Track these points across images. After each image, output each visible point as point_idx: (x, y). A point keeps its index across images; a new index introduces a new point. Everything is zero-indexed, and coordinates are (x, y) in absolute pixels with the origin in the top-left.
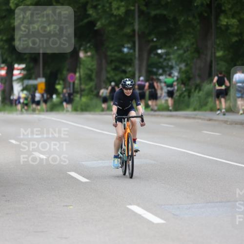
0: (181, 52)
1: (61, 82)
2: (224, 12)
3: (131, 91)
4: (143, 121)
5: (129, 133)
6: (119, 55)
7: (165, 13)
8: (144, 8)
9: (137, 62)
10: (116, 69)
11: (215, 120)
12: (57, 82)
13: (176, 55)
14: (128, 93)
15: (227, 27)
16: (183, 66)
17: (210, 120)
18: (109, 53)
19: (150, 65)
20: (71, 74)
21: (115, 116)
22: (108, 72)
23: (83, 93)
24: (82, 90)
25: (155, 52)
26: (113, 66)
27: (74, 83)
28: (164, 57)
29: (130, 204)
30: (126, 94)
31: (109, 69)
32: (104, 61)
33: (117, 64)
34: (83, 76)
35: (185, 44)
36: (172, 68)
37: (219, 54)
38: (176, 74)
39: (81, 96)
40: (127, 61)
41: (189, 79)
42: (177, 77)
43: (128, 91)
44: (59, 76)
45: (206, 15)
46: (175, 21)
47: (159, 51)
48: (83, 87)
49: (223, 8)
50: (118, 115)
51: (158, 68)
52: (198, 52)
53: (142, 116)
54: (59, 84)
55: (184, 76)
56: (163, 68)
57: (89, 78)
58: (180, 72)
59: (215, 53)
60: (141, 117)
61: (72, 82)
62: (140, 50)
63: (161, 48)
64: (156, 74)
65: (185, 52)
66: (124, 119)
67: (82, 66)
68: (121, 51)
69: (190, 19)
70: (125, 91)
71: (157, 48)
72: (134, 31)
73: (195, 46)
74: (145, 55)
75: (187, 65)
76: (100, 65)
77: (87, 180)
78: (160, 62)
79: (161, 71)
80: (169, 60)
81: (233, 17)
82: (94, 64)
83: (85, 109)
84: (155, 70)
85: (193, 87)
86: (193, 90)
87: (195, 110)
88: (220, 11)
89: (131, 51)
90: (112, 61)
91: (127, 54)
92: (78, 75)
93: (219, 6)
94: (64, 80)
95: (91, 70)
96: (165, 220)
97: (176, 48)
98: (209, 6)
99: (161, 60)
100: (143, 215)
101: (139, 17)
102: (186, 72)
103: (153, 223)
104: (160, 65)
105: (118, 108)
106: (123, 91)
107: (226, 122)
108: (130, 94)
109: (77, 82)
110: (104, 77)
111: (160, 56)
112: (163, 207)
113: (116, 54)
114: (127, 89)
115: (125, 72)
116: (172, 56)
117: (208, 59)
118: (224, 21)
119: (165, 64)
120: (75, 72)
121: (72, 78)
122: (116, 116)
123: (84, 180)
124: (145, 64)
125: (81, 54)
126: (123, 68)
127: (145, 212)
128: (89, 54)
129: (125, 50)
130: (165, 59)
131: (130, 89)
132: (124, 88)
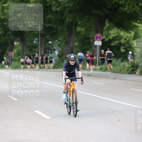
0: (59, 43)
1: (6, 56)
3: (74, 62)
5: (73, 88)
6: (31, 44)
7: (52, 25)
9: (39, 47)
10: (30, 50)
12: (4, 56)
14: (72, 63)
15: (80, 32)
18: (27, 43)
19: (45, 49)
20: (10, 52)
22: (27, 51)
24: (15, 60)
25: (48, 43)
27: (12, 56)
29: (36, 110)
30: (71, 64)
31: (27, 50)
32: (25, 47)
33: (31, 48)
34: (16, 53)
35: (61, 39)
36: (55, 50)
37: (76, 44)
38: (57, 53)
39: (15, 62)
40: (35, 46)
41: (63, 55)
42: (58, 54)
43: (72, 62)
44: (5, 53)
45: (70, 26)
46: (57, 29)
47: (50, 42)
48: (15, 58)
49: (78, 23)
51: (49, 50)
52: (67, 43)
53: (82, 78)
54: (5, 57)
55: (60, 53)
57: (18, 54)
58: (59, 52)
59: (74, 43)
61: (11, 56)
62: (41, 42)
64: (48, 52)
65: (61, 43)
68: (32, 42)
69: (63, 28)
70: (70, 62)
73: (65, 40)
74: (43, 44)
75: (61, 49)
76: (23, 48)
77: (17, 100)
78: (50, 47)
79: (50, 51)
81: (82, 27)
82: (20, 48)
83: (17, 68)
84: (47, 51)
85: (64, 58)
88: (76, 25)
89: (37, 42)
90: (29, 47)
92: (13, 53)
93: (76, 23)
94: (7, 55)
95: (19, 51)
96: (51, 117)
97: (56, 41)
98: (72, 23)
99: (50, 46)
102: (61, 52)
105: (66, 72)
109: (13, 56)
110: (25, 54)
111: (50, 44)
114: (72, 61)
115: (34, 51)
116: (55, 45)
117: (71, 46)
118: (79, 29)
119: (52, 48)
120: (12, 52)
121: (11, 54)
123: (15, 99)
124: (43, 48)
125: (15, 43)
126: (34, 50)
127: (42, 114)
128: (18, 43)
129: (35, 42)
130: (52, 46)
131: (73, 61)
132: (70, 60)
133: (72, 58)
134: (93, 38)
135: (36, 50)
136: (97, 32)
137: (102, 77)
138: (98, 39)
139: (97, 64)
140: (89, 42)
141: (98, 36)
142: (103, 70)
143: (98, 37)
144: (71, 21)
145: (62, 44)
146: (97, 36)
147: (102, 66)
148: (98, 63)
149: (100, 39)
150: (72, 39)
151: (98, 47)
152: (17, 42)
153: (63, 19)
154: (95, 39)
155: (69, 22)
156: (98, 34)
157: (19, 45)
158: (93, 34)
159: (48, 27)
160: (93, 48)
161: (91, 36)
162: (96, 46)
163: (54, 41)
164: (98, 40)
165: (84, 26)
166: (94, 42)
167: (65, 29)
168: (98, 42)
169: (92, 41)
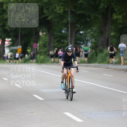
0: (92, 33)
1: (30, 48)
2: (115, 12)
3: (71, 53)
4: (77, 69)
5: (70, 76)
6: (60, 34)
7: (84, 12)
8: (73, 10)
9: (69, 38)
10: (58, 41)
11: (110, 68)
12: (28, 48)
13: (90, 35)
15: (117, 19)
16: (93, 40)
17: (107, 68)
18: (55, 33)
19: (76, 40)
20: (35, 44)
22: (54, 43)
23: (41, 54)
24: (41, 52)
25: (79, 33)
27: (36, 49)
28: (84, 35)
29: (65, 112)
30: (69, 55)
31: (55, 41)
32: (52, 37)
34: (41, 45)
35: (95, 28)
36: (88, 41)
37: (112, 34)
38: (89, 44)
39: (40, 55)
41: (97, 47)
42: (90, 46)
44: (29, 45)
46: (89, 17)
47: (81, 32)
48: (41, 50)
49: (114, 10)
50: (64, 66)
51: (80, 41)
52: (101, 33)
53: (77, 67)
54: (29, 49)
55: (94, 45)
56: (83, 41)
57: (45, 46)
58: (92, 43)
59: (110, 33)
61: (35, 48)
62: (71, 31)
63: (82, 31)
64: (79, 44)
65: (94, 33)
66: (67, 68)
67: (41, 40)
68: (61, 32)
69: (97, 15)
70: (68, 53)
71: (80, 31)
72: (68, 21)
73: (100, 30)
74: (74, 35)
75: (95, 39)
76: (50, 39)
77: (43, 99)
79: (82, 43)
80: (86, 36)
81: (120, 15)
83: (42, 62)
84: (79, 42)
86: (98, 52)
87: (99, 63)
88: (113, 11)
89: (67, 32)
90: (56, 37)
91: (64, 34)
94: (32, 47)
95: (45, 42)
96: (83, 120)
97: (89, 30)
99: (82, 37)
100: (72, 118)
101: (71, 14)
102: (95, 43)
103: (77, 122)
104: (81, 39)
105: (64, 62)
106: (67, 53)
107: (115, 69)
108: (71, 55)
109: (38, 48)
110: (52, 46)
111: (81, 34)
112: (82, 113)
113: (58, 33)
114: (69, 52)
115: (63, 43)
116: (88, 35)
117: (107, 37)
118: (115, 17)
119: (84, 39)
120: (37, 43)
121: (36, 46)
123: (41, 99)
124: (73, 39)
125: (41, 34)
126: (62, 41)
127: (73, 116)
128: (45, 33)
130: (84, 37)
133: (70, 50)
135: (65, 41)
144: (106, 7)
153: (97, 4)
155: (103, 8)
157: (46, 35)
159: (79, 15)
163: (87, 30)
165: (122, 13)
167: (100, 17)
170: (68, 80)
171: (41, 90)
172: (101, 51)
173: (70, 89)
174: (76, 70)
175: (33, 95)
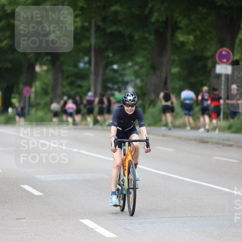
0: (137, 68)
1: (17, 96)
2: (180, 28)
3: (134, 108)
4: (148, 146)
5: (130, 160)
6: (75, 70)
7: (120, 29)
8: (101, 24)
9: (92, 77)
10: (71, 84)
12: (13, 95)
13: (132, 71)
14: (129, 110)
15: (183, 44)
16: (138, 82)
18: (65, 68)
19: (105, 81)
20: (26, 89)
21: (113, 139)
22: (63, 87)
23: (39, 107)
24: (38, 105)
25: (110, 67)
26: (69, 81)
27: (30, 97)
29: (83, 218)
30: (128, 112)
31: (65, 83)
32: (60, 75)
33: (73, 79)
34: (39, 90)
35: (140, 60)
36: (126, 84)
37: (175, 70)
39: (37, 110)
40: (83, 76)
41: (144, 94)
43: (130, 108)
44: (15, 90)
45: (161, 30)
46: (131, 37)
47: (115, 67)
48: (38, 101)
49: (179, 25)
50: (118, 138)
51: (114, 84)
52: (153, 67)
54: (14, 97)
55: (139, 91)
56: (117, 83)
57: (45, 92)
58: (135, 87)
59: (170, 69)
60: (147, 141)
61: (27, 96)
62: (96, 65)
63: (116, 63)
64: (112, 89)
66: (125, 142)
68: (76, 66)
69: (147, 35)
70: (126, 108)
71: (112, 63)
72: (90, 46)
73: (150, 62)
74: (101, 71)
75: (142, 81)
76: (55, 79)
77: (41, 194)
79: (116, 87)
81: (189, 33)
82: (49, 78)
84: (110, 85)
86: (147, 106)
88: (176, 27)
89: (87, 66)
90: (68, 76)
91: (83, 69)
92: (33, 89)
93: (176, 23)
94: (20, 94)
95: (47, 85)
98: (166, 23)
99: (117, 75)
100: (96, 230)
101: (96, 31)
102: (141, 88)
103: (105, 237)
104: (115, 80)
105: (118, 129)
107: (180, 138)
108: (132, 113)
109: (33, 96)
111: (115, 71)
113: (71, 69)
114: (128, 106)
115: (80, 86)
116: (127, 72)
117: (164, 75)
118: (181, 37)
119: (120, 79)
120: (31, 86)
121: (28, 91)
122: (116, 139)
125: (38, 68)
126: (79, 82)
127: (97, 226)
128: (45, 68)
129: (81, 65)
130: (120, 75)
131: (132, 106)
132: (125, 104)
134: (213, 56)
135: (84, 83)
136: (222, 44)
137: (231, 145)
138: (225, 60)
139: (222, 116)
140: (205, 67)
141: (224, 53)
142: (233, 129)
143: (224, 56)
144: (164, 18)
145: (143, 70)
146: (221, 52)
147: (231, 121)
148: (224, 113)
149: (228, 61)
150: (165, 60)
151: (223, 78)
152: (41, 64)
153: (146, 13)
154: (218, 61)
155: (158, 21)
156: (225, 49)
157: (47, 71)
158: (213, 49)
159: (111, 34)
160: (213, 81)
161: (209, 54)
162: (219, 76)
163: (124, 63)
164: (224, 63)
165: (193, 30)
166: (214, 67)
167: (151, 38)
168: (224, 66)
169: (210, 64)
170: (127, 168)
171: (38, 176)
172: (153, 103)
173: (129, 189)
174: (145, 147)
175: (22, 186)
